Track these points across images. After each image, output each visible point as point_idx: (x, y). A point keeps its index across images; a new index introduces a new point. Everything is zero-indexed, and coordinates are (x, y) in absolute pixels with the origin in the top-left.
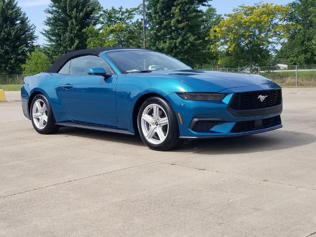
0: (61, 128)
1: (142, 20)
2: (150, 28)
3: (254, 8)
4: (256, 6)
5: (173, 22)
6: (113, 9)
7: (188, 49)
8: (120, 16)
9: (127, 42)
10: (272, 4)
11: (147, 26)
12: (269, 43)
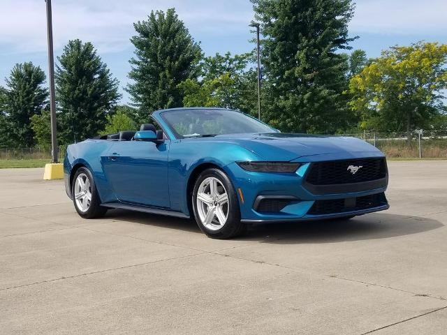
0: (109, 210)
1: (257, 69)
2: (268, 80)
3: (412, 50)
4: (414, 47)
5: (298, 70)
6: (218, 56)
7: (319, 107)
8: (228, 65)
9: (237, 99)
10: (436, 44)
11: (265, 77)
12: (434, 97)
